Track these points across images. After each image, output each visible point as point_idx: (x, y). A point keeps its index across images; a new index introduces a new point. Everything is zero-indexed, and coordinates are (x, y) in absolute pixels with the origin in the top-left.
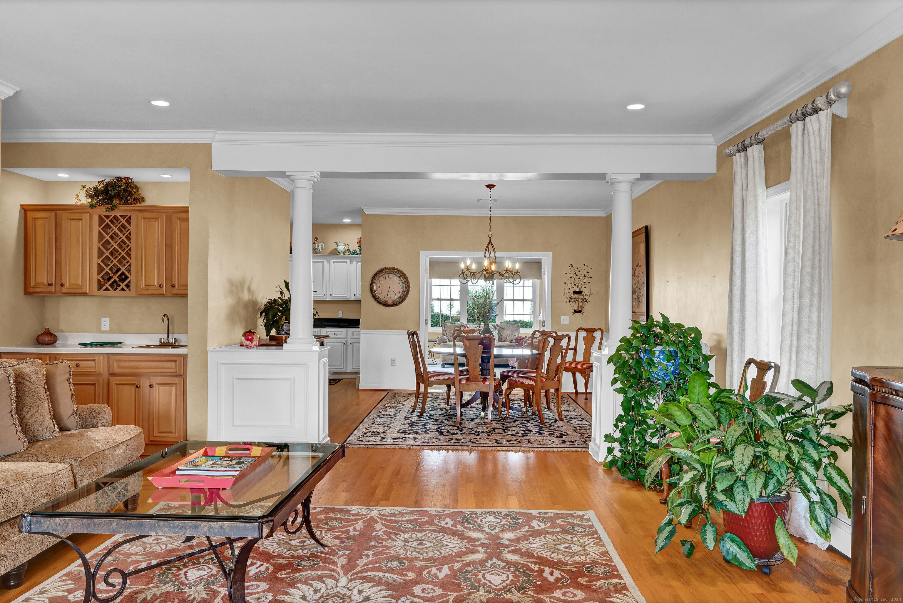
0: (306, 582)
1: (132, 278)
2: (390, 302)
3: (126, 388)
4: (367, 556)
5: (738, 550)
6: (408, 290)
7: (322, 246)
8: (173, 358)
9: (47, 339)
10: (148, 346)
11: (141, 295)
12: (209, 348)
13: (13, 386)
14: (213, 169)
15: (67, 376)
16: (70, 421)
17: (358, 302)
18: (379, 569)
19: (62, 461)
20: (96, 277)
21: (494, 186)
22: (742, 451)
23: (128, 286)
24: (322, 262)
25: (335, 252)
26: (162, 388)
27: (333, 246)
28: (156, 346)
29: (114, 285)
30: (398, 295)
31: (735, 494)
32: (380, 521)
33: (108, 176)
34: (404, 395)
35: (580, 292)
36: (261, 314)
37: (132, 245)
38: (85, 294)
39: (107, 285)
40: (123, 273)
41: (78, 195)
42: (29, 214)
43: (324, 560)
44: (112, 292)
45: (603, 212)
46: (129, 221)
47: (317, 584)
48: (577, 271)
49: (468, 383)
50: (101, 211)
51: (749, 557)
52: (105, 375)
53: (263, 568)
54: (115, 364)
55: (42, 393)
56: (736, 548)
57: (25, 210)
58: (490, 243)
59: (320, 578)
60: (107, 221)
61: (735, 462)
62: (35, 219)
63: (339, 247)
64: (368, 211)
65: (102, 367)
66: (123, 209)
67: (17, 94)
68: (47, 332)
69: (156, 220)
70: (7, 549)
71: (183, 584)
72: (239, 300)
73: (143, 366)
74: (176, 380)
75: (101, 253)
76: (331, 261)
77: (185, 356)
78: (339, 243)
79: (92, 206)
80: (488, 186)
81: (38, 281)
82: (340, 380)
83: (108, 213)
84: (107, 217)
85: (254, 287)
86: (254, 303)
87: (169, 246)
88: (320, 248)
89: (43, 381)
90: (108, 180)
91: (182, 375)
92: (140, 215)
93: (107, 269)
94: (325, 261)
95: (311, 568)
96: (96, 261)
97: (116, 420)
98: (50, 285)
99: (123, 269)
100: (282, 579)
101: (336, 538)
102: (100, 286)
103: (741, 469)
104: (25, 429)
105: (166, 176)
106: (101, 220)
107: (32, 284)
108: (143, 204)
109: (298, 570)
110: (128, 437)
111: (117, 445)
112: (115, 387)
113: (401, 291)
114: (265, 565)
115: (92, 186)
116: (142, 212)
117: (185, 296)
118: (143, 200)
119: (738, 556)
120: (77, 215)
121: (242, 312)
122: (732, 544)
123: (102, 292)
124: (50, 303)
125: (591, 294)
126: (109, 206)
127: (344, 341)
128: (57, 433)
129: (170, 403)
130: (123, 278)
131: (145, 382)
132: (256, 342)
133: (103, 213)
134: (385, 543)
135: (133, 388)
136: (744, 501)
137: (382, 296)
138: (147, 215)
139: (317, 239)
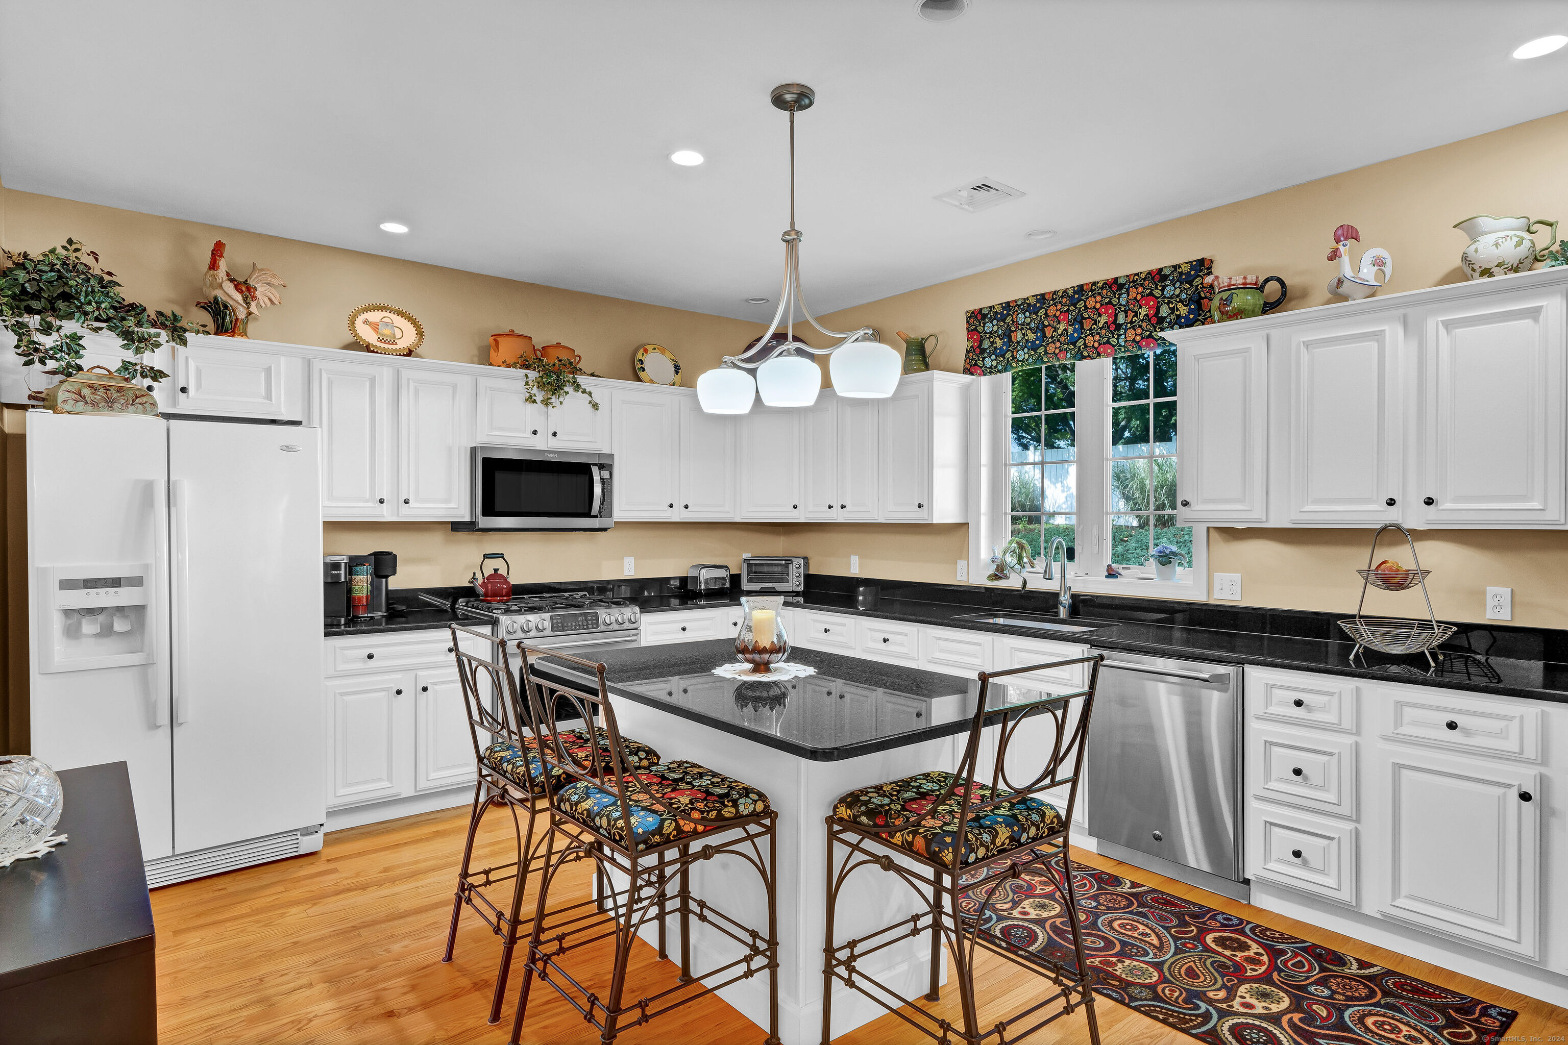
7: (1379, 263)
24: (1378, 336)
25: (1459, 270)
63: (1489, 242)
76: (1437, 324)
78: (1485, 222)
94: (1393, 332)
139: (1348, 233)
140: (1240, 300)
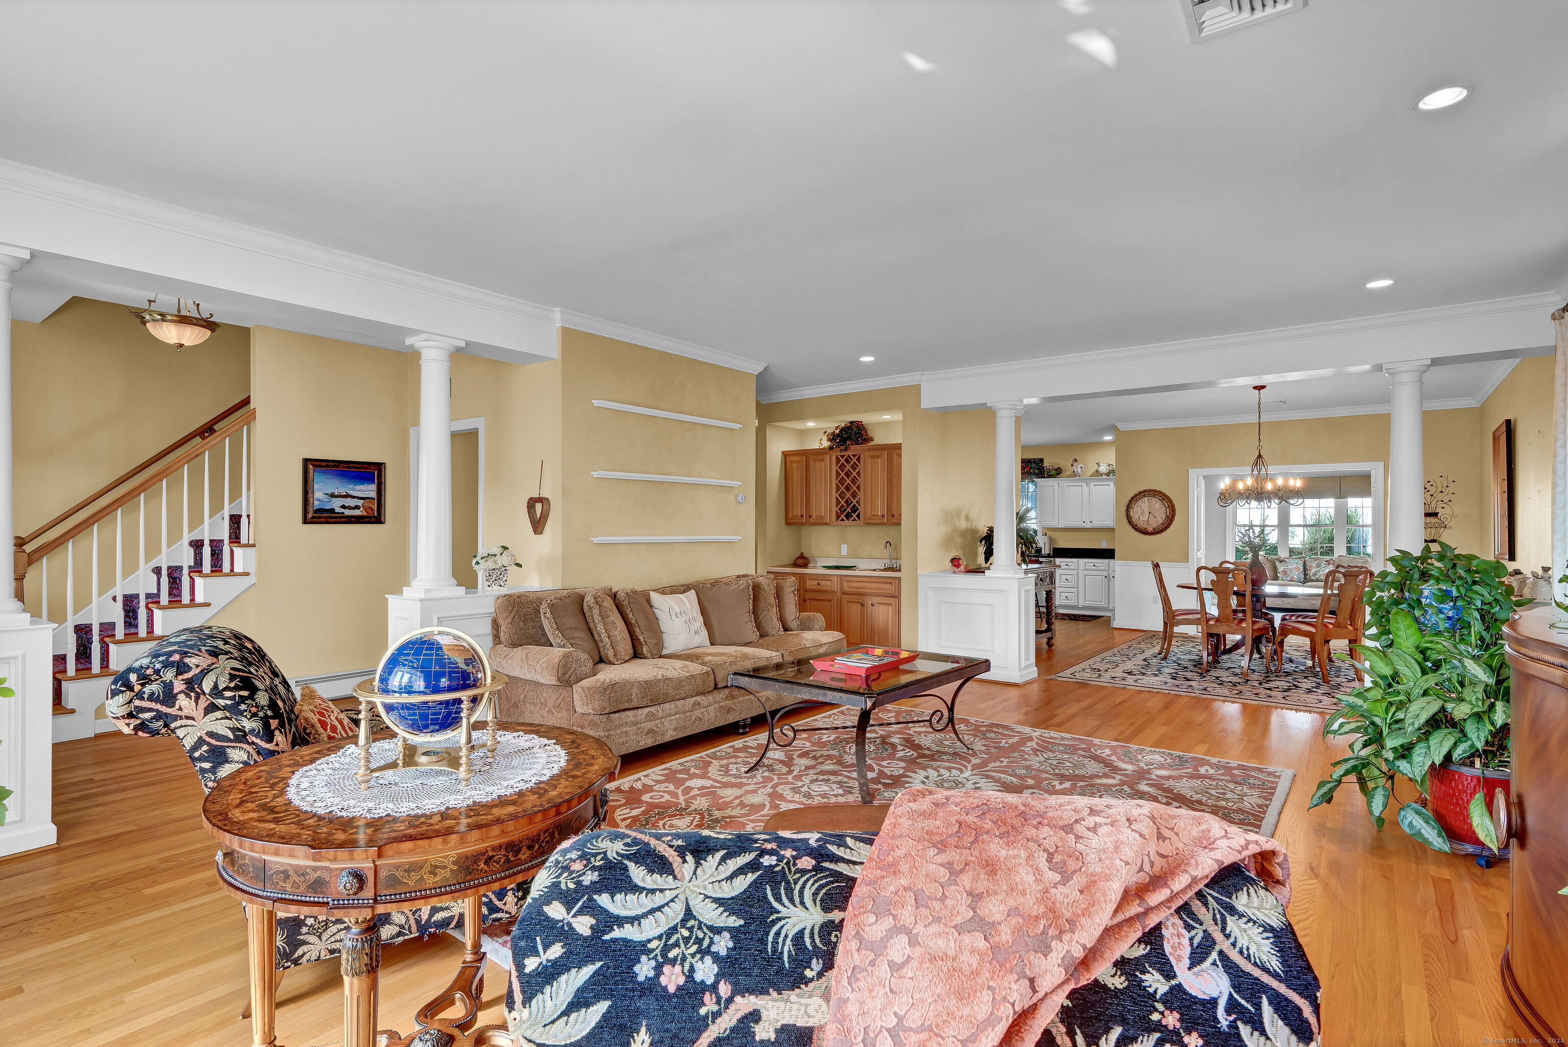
0: (936, 769)
1: (861, 509)
2: (1150, 530)
3: (854, 605)
4: (1002, 762)
5: (1425, 825)
6: (1173, 516)
7: (1081, 468)
8: (890, 581)
9: (801, 561)
10: (875, 570)
11: (868, 524)
12: (919, 573)
13: (751, 593)
14: (922, 407)
15: (793, 589)
16: (793, 624)
17: (1113, 530)
18: (1006, 773)
19: (777, 651)
20: (835, 509)
21: (1263, 387)
22: (1424, 705)
23: (858, 516)
24: (1082, 486)
25: (1097, 473)
26: (881, 607)
27: (1092, 468)
28: (880, 570)
29: (848, 516)
30: (1161, 521)
31: (1414, 755)
32: (1036, 740)
33: (843, 422)
34: (1149, 635)
35: (1435, 515)
36: (981, 541)
37: (861, 481)
38: (827, 524)
39: (843, 516)
40: (854, 506)
41: (821, 440)
42: (788, 458)
43: (962, 758)
44: (846, 522)
45: (1473, 401)
46: (858, 459)
47: (942, 771)
48: (1428, 486)
49: (1218, 624)
50: (836, 453)
51: (1439, 835)
52: (839, 594)
53: (908, 754)
54: (846, 584)
55: (772, 600)
56: (1422, 822)
57: (785, 455)
58: (1260, 456)
59: (949, 769)
60: (843, 461)
61: (1409, 716)
62: (792, 462)
63: (1101, 468)
64: (1122, 427)
65: (834, 586)
66: (854, 449)
67: (766, 369)
68: (802, 557)
69: (879, 457)
70: (735, 704)
71: (845, 752)
72: (955, 529)
73: (867, 587)
74: (892, 601)
75: (838, 488)
76: (1092, 484)
77: (899, 579)
78: (1100, 464)
79: (831, 448)
80: (1255, 388)
81: (794, 514)
82: (1099, 617)
83: (842, 454)
84: (843, 457)
85: (973, 516)
86: (974, 532)
87: (890, 480)
88: (1079, 470)
89: (773, 591)
90: (843, 425)
91: (897, 597)
92: (867, 453)
93: (843, 502)
94: (1084, 485)
95: (948, 761)
96: (835, 495)
97: (829, 627)
98: (802, 516)
99: (854, 502)
100: (919, 763)
101: (984, 746)
102: (838, 517)
103: (1413, 724)
104: (759, 626)
105: (887, 417)
106: (838, 460)
107: (790, 516)
108: (872, 443)
109: (936, 760)
110: (831, 640)
111: (821, 645)
112: (845, 604)
113: (1164, 517)
114: (912, 752)
115: (830, 431)
116: (869, 450)
117: (900, 524)
118: (872, 440)
119: (1423, 831)
120: (821, 457)
121: (959, 540)
122: (1417, 817)
123: (839, 522)
124: (805, 530)
125: (1453, 516)
126: (842, 448)
127: (1106, 573)
128: (782, 632)
129: (887, 621)
130: (855, 509)
131: (869, 601)
132: (962, 568)
133: (839, 454)
134: (1026, 756)
135: (859, 605)
136: (1424, 763)
137: (1142, 524)
138: (872, 453)
139: (1076, 460)
140: (1053, 472)
